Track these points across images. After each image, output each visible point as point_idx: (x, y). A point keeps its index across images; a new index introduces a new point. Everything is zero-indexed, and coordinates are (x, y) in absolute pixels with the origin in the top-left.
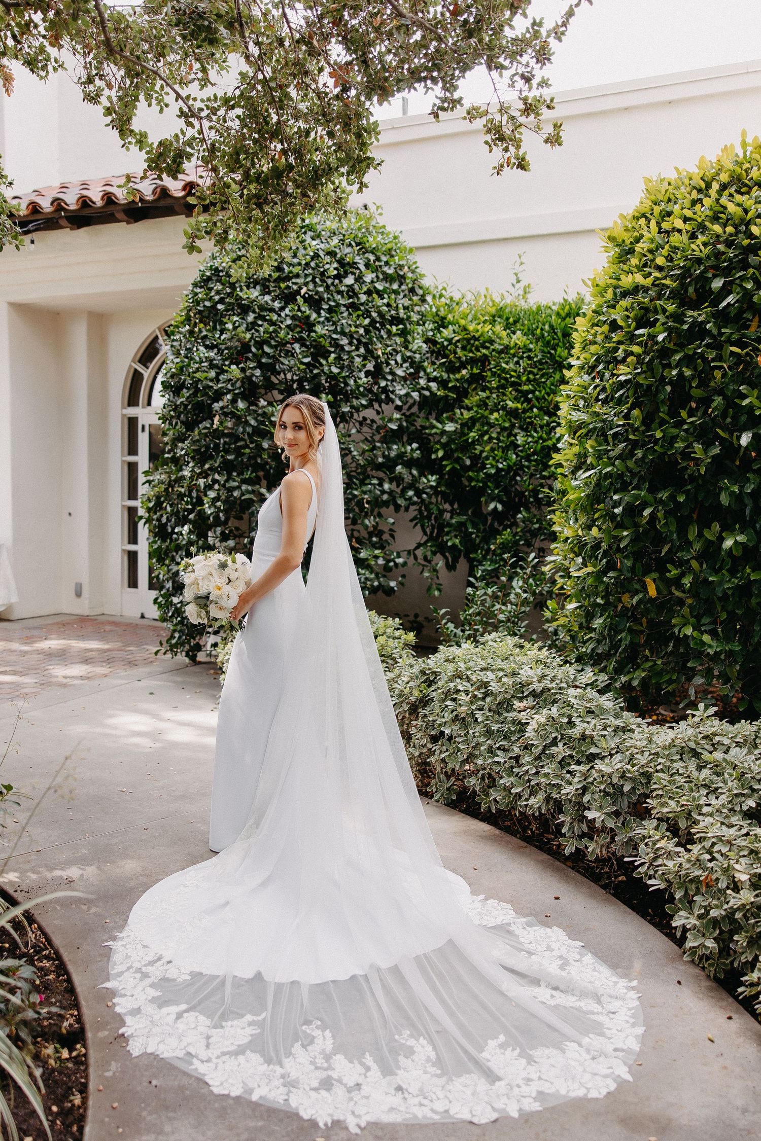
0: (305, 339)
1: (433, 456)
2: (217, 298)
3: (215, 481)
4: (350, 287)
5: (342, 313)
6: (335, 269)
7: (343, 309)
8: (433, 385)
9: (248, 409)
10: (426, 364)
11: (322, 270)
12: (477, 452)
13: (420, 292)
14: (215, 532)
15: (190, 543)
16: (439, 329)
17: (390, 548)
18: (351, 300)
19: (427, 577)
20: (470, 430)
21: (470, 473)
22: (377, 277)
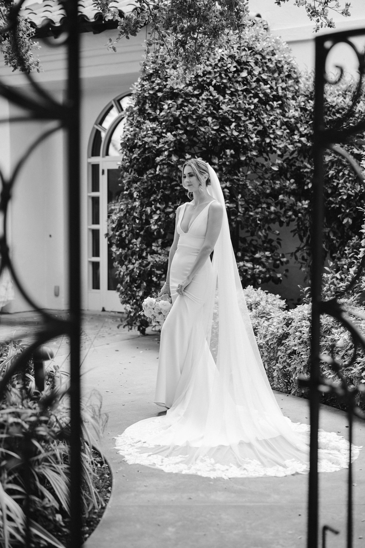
0: (215, 114)
1: (306, 188)
2: (157, 88)
3: (157, 208)
4: (245, 79)
5: (239, 95)
6: (235, 67)
7: (240, 93)
8: (303, 139)
9: (178, 161)
10: (299, 125)
11: (226, 68)
12: (335, 184)
13: (295, 76)
14: (157, 243)
15: (142, 250)
16: (308, 100)
17: (278, 251)
18: (245, 87)
19: (304, 271)
20: (330, 169)
21: (331, 199)
22: (263, 70)
